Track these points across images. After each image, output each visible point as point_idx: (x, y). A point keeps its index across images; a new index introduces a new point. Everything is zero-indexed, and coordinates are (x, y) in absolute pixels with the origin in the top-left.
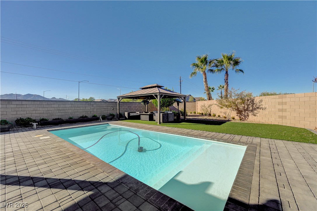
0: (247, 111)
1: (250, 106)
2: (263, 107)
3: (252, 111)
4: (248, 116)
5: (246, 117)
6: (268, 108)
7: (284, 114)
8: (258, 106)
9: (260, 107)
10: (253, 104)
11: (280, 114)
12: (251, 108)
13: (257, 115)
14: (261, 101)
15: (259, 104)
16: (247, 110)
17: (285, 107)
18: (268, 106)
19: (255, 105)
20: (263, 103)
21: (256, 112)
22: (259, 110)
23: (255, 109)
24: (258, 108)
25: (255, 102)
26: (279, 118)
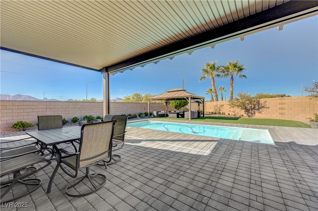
0: (254, 110)
1: (256, 106)
2: (267, 106)
3: (258, 109)
4: (255, 113)
5: (253, 115)
6: (271, 107)
7: (284, 111)
8: (263, 106)
9: (264, 106)
10: (259, 104)
11: (281, 111)
12: (257, 108)
13: (262, 112)
14: (266, 102)
15: (264, 104)
16: (254, 108)
17: (284, 106)
18: (271, 106)
19: (260, 105)
20: (267, 103)
21: (261, 110)
22: (264, 109)
23: (261, 108)
24: (263, 107)
25: (260, 103)
26: (280, 114)
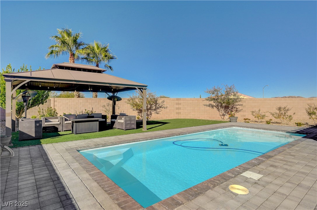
0: (150, 110)
1: (153, 106)
2: (165, 106)
3: (155, 110)
4: (151, 114)
5: (149, 116)
6: (168, 107)
7: (180, 111)
8: (160, 106)
9: (162, 106)
10: (156, 104)
11: (177, 111)
12: (154, 108)
13: (160, 113)
14: (164, 101)
15: (161, 104)
16: (150, 109)
17: (180, 106)
18: (169, 106)
19: (158, 105)
20: (165, 103)
21: (158, 110)
22: (161, 109)
23: (158, 108)
24: (161, 107)
25: (158, 103)
26: (176, 114)
